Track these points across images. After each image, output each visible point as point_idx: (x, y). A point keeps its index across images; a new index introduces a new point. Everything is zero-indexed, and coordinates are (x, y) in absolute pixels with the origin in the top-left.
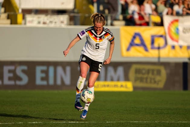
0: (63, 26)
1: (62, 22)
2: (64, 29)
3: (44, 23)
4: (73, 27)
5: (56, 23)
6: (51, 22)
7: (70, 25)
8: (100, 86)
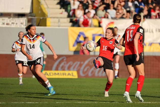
3: (7, 24)
5: (17, 24)
6: (13, 23)
8: (51, 74)
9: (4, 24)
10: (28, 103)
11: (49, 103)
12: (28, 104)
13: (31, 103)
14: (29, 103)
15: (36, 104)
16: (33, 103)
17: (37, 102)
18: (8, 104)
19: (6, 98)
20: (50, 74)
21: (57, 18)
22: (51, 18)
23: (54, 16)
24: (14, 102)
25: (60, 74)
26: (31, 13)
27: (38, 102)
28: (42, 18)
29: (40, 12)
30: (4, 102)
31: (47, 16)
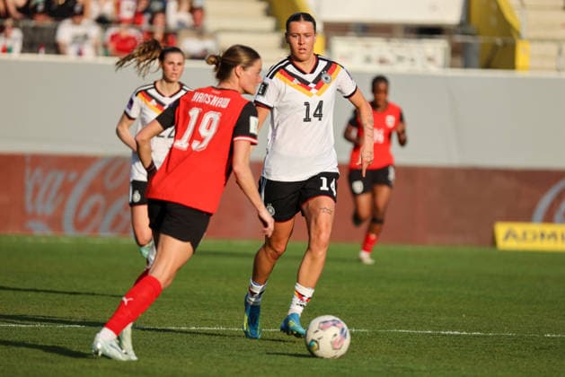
0: (434, 69)
1: (430, 59)
2: (434, 77)
3: (382, 61)
4: (459, 73)
5: (412, 60)
6: (400, 59)
7: (452, 66)
8: (530, 236)
9: (368, 60)
10: (447, 333)
11: (521, 337)
12: (446, 335)
13: (456, 333)
14: (451, 333)
15: (474, 336)
16: (465, 333)
17: (477, 331)
18: (377, 334)
19: (371, 314)
20: (525, 234)
21: (554, 40)
22: (532, 40)
23: (542, 34)
24: (400, 329)
25: (559, 237)
26: (465, 25)
27: (480, 331)
28: (499, 41)
29: (494, 21)
30: (365, 327)
31: (518, 34)
